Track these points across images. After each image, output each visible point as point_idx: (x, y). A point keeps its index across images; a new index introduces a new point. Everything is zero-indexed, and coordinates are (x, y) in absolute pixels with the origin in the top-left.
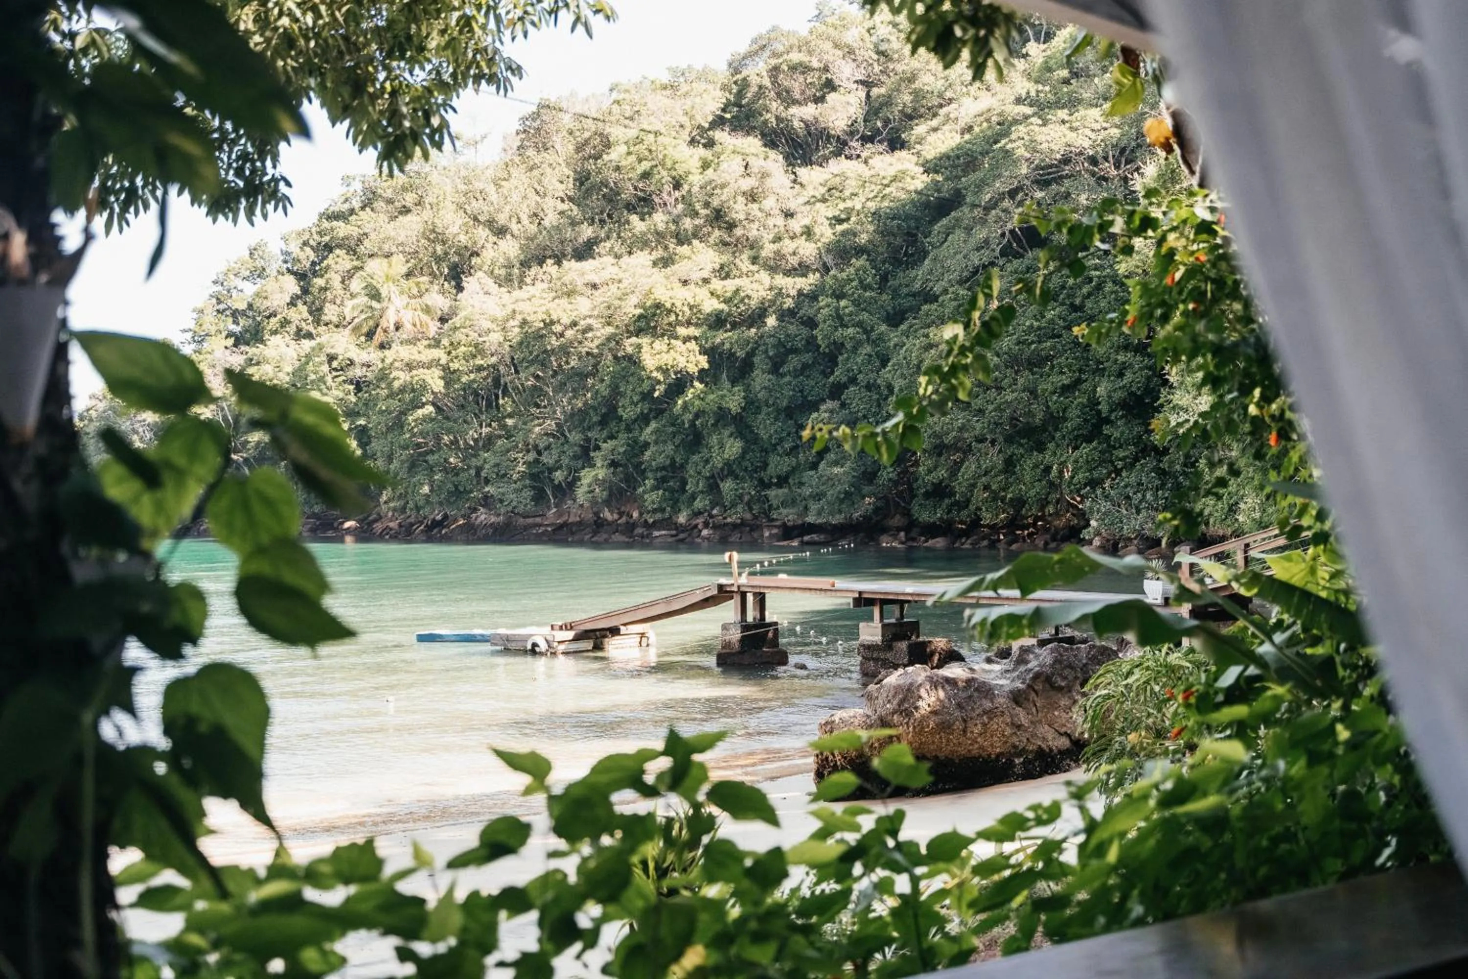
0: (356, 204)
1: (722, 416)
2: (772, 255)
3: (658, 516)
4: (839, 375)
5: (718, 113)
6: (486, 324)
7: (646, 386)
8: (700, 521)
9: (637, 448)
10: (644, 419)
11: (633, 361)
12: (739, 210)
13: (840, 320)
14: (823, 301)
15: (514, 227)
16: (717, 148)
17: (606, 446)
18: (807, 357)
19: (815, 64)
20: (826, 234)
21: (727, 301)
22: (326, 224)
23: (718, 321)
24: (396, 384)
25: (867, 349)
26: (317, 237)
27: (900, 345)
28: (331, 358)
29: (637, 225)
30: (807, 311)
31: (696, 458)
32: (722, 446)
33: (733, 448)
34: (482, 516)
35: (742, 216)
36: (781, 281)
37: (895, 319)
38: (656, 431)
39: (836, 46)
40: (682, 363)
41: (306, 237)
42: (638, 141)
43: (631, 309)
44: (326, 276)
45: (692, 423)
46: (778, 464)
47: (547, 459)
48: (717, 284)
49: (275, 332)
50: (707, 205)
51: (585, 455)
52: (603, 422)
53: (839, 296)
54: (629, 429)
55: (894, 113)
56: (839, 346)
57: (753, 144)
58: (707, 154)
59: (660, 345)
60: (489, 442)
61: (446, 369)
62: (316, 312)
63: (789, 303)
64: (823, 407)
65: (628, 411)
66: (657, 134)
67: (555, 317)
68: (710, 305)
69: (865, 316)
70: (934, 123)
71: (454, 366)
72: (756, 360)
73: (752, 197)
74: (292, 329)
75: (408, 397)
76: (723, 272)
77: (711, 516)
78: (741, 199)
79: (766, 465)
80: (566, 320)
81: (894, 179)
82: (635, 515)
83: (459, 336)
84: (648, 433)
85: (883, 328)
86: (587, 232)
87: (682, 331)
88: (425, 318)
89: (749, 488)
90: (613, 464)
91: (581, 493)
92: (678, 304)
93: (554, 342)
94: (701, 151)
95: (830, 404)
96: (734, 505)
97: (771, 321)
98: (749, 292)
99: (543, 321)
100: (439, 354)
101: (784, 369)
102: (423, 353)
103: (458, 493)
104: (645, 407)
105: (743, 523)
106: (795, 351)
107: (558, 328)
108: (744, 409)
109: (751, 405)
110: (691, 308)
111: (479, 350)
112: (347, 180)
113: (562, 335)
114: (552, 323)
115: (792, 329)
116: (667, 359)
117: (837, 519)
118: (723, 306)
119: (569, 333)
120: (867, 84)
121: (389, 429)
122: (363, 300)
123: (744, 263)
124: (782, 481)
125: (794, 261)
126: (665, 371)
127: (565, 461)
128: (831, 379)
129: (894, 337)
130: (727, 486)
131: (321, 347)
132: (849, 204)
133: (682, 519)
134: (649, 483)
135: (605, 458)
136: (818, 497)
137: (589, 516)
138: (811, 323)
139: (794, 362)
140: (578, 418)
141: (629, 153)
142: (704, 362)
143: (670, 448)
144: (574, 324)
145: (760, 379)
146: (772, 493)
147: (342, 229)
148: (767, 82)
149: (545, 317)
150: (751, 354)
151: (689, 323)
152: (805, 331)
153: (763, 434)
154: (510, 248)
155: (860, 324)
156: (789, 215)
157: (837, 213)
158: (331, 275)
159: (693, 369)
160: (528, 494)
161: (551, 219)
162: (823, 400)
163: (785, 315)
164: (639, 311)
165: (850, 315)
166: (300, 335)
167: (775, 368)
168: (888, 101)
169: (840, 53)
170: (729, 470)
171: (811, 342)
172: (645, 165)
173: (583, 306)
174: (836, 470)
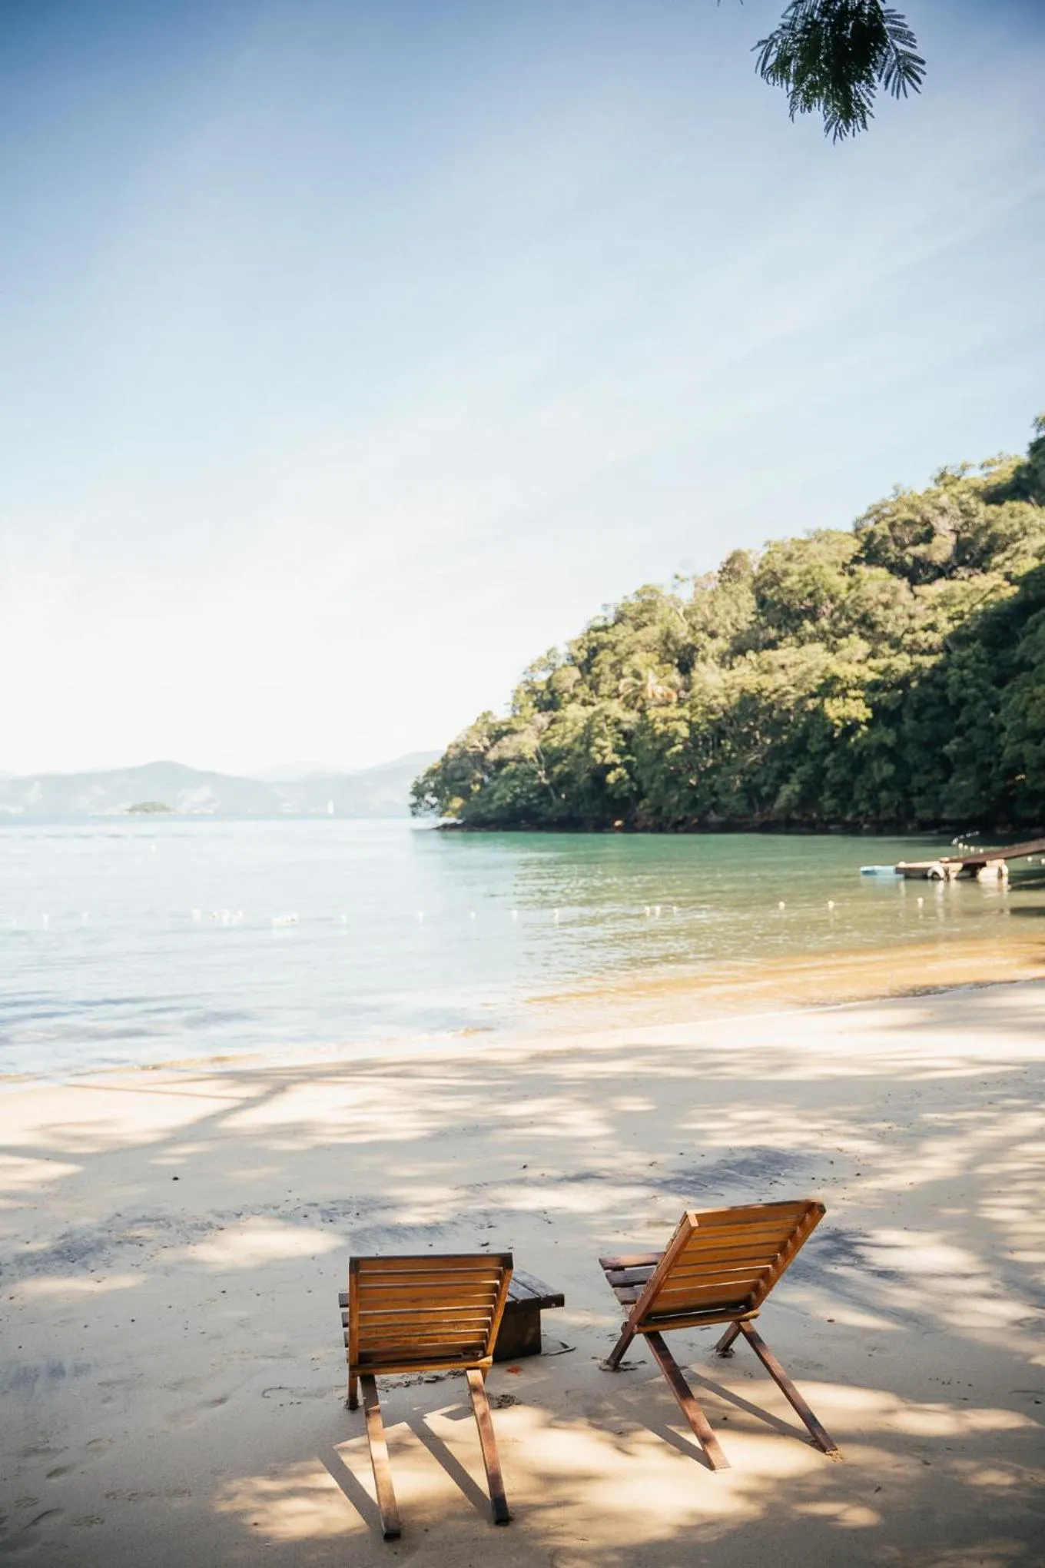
0: (611, 621)
1: (882, 749)
2: (909, 642)
3: (832, 816)
4: (962, 719)
5: (856, 554)
6: (716, 692)
7: (828, 730)
8: (861, 819)
9: (821, 772)
10: (825, 753)
11: (818, 712)
12: (880, 613)
13: (963, 683)
14: (951, 671)
15: (721, 631)
16: (857, 576)
17: (799, 770)
18: (940, 709)
19: (918, 519)
20: (947, 628)
21: (881, 673)
22: (593, 635)
23: (875, 686)
24: (658, 732)
25: (984, 702)
26: (587, 643)
27: (1007, 700)
28: (607, 717)
29: (809, 627)
30: (939, 678)
31: (861, 777)
32: (880, 769)
33: (888, 770)
34: (713, 817)
35: (880, 619)
36: (918, 659)
37: (1000, 683)
38: (835, 760)
39: (936, 508)
40: (854, 714)
41: (580, 643)
42: (808, 572)
43: (815, 681)
44: (600, 666)
45: (860, 754)
46: (918, 780)
47: (759, 779)
48: (872, 662)
49: (569, 702)
50: (856, 612)
51: (783, 776)
52: (794, 756)
53: (961, 667)
54: (813, 758)
55: (976, 551)
56: (962, 702)
57: (882, 572)
58: (852, 580)
59: (838, 702)
60: (715, 769)
61: (690, 722)
62: (594, 687)
63: (926, 673)
64: (952, 742)
65: (814, 746)
66: (821, 567)
67: (764, 686)
68: (870, 676)
69: (981, 681)
70: (1008, 554)
71: (694, 719)
72: (904, 711)
73: (887, 606)
74: (579, 700)
75: (666, 740)
76: (873, 655)
77: (868, 816)
78: (881, 608)
79: (909, 781)
80: (771, 688)
81: (992, 590)
82: (815, 815)
83: (697, 701)
84: (828, 761)
85: (993, 688)
86: (773, 633)
87: (852, 693)
88: (670, 690)
89: (898, 796)
90: (801, 783)
91: (780, 802)
92: (849, 676)
93: (764, 703)
94: (847, 579)
95: (957, 739)
96: (887, 807)
97: (914, 684)
98: (899, 667)
99: (756, 689)
100: (685, 712)
101: (924, 717)
102: (672, 712)
103: (695, 803)
104: (825, 744)
105: (891, 820)
106: (932, 705)
107: (765, 694)
108: (897, 744)
109: (902, 741)
110: (858, 678)
111: (711, 710)
112: (605, 606)
113: (768, 697)
114: (762, 690)
115: (930, 690)
116: (843, 712)
117: (964, 816)
118: (878, 677)
119: (774, 696)
120: (957, 533)
121: (654, 762)
122: (631, 679)
123: (884, 647)
124: (921, 791)
125: (925, 646)
126: (843, 720)
127: (770, 781)
128: (957, 723)
129: (1002, 694)
130: (884, 795)
131: (602, 710)
132: (959, 608)
133: (849, 817)
134: (827, 794)
135: (798, 778)
136: (949, 801)
137: (782, 817)
138: (943, 686)
139: (931, 711)
140: (776, 751)
141: (800, 581)
142: (869, 713)
143: (843, 770)
144: (776, 691)
145: (909, 724)
146: (916, 800)
147: (604, 637)
148: (887, 532)
149: (756, 686)
150: (900, 708)
151: (855, 688)
152: (938, 692)
153: (910, 760)
154: (722, 644)
155: (977, 686)
156: (911, 617)
157: (951, 615)
158: (602, 665)
159: (862, 718)
160: (744, 802)
161: (744, 626)
162: (952, 738)
163: (923, 681)
164: (821, 681)
165: (971, 679)
166: (584, 703)
167: (917, 716)
168: (970, 542)
169: (937, 512)
170: (884, 785)
171: (944, 700)
172: (810, 589)
173: (780, 679)
174: (964, 783)
